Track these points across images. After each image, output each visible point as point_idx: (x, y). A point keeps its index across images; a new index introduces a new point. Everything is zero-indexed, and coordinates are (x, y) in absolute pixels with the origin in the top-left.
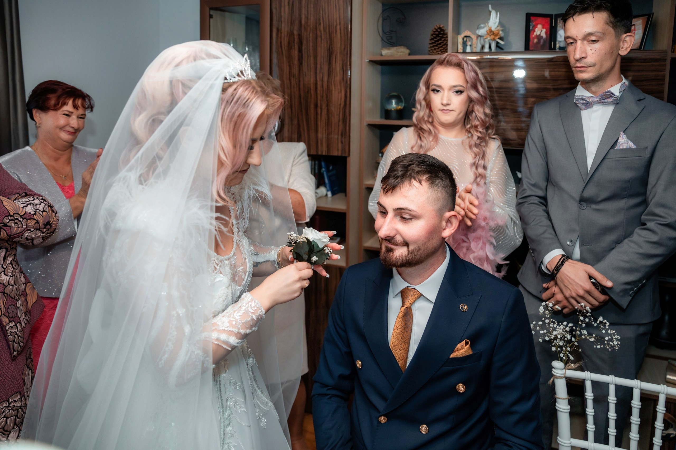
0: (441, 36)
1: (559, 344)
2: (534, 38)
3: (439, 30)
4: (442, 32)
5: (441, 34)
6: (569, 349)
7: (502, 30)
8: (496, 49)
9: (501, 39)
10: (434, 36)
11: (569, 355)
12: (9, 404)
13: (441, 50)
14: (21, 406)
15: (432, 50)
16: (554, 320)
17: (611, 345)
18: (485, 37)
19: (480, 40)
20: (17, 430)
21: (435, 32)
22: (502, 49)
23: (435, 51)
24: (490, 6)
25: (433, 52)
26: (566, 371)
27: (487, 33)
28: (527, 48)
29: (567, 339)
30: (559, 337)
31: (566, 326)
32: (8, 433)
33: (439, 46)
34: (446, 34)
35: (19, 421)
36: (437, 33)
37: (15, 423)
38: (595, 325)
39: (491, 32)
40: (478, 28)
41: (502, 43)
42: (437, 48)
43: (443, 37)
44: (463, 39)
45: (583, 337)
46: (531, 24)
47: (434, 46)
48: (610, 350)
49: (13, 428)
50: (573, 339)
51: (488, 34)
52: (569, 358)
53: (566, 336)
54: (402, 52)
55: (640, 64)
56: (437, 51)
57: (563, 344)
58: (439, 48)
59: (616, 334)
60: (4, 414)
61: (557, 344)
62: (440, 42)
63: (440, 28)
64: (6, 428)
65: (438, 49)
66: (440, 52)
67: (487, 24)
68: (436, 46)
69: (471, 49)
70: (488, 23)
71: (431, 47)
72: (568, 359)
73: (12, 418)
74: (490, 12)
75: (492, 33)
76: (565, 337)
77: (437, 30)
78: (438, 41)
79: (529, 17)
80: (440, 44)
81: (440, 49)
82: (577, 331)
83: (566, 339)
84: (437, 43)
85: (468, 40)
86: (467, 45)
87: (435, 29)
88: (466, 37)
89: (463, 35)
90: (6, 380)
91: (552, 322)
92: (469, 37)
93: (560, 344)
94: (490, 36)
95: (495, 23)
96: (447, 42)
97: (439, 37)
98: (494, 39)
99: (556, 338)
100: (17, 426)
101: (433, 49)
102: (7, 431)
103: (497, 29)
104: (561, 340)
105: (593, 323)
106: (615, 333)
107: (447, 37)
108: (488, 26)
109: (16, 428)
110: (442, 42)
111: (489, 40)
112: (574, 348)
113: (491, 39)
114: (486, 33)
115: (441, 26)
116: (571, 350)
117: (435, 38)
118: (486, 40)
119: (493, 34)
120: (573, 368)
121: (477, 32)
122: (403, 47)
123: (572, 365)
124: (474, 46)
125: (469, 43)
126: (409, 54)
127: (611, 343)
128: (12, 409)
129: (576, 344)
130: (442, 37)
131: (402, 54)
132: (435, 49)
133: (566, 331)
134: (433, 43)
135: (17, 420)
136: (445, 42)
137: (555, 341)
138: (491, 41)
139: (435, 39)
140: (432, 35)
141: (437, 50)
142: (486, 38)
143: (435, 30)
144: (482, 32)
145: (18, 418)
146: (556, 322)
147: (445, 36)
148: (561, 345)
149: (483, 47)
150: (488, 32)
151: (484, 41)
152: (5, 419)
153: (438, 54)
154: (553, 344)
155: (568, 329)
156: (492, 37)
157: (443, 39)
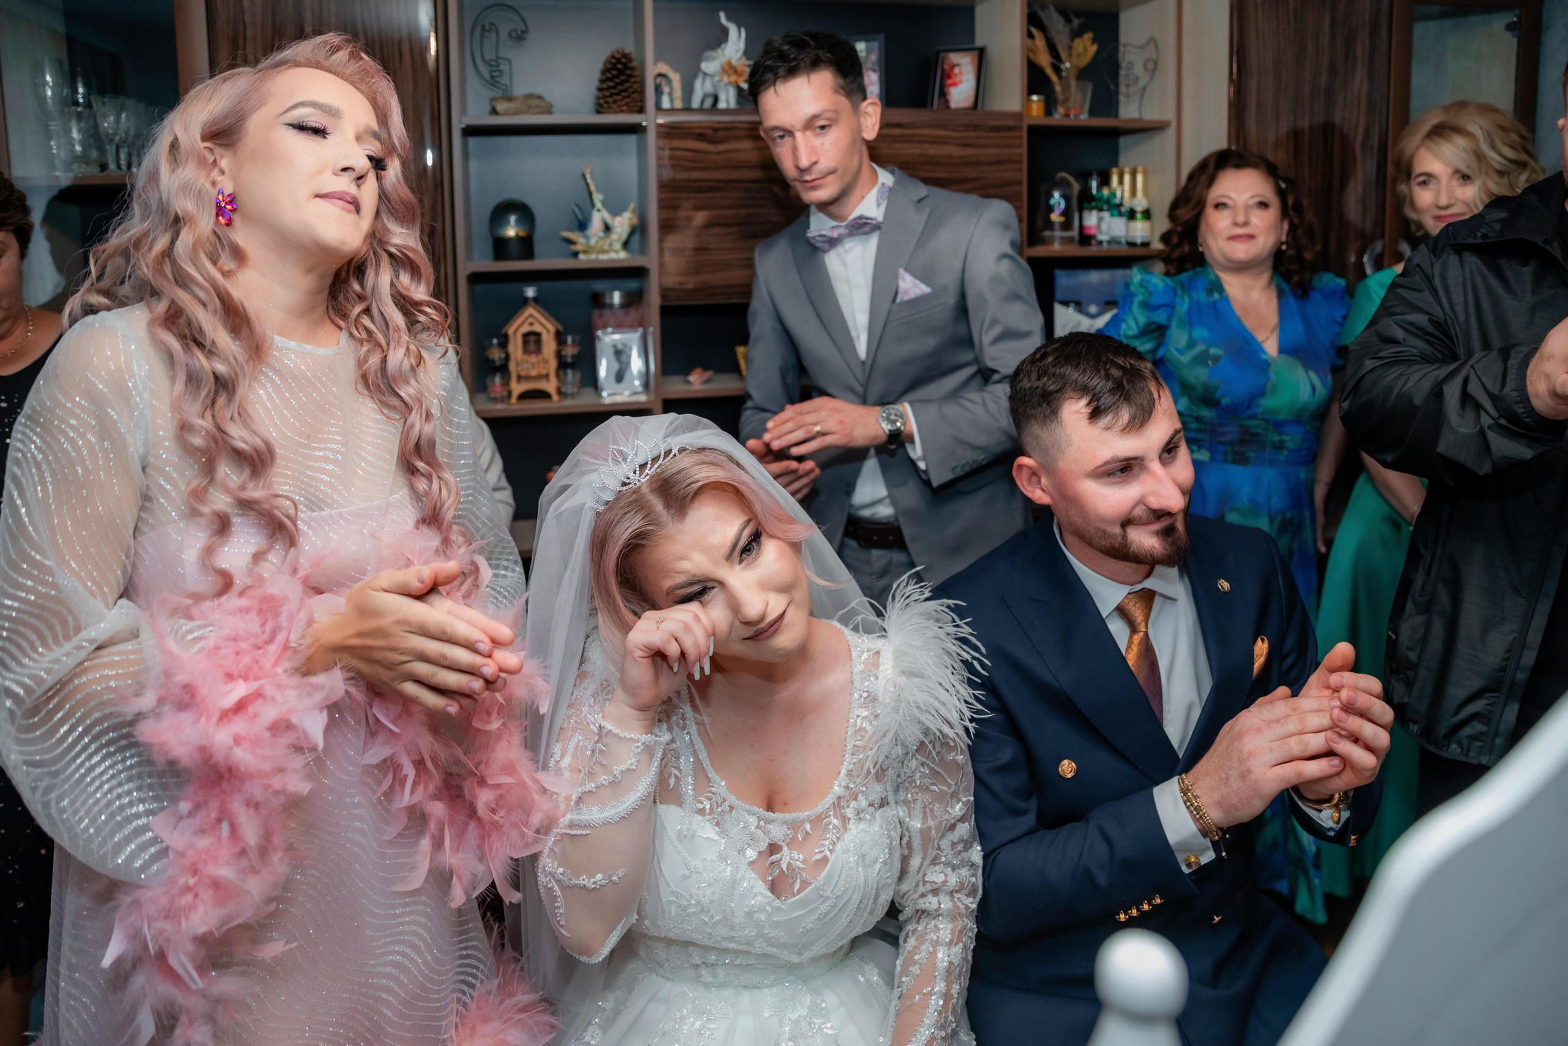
0: (628, 72)
10: (614, 72)
13: (626, 104)
15: (607, 102)
18: (716, 80)
21: (614, 64)
23: (614, 106)
24: (722, 15)
25: (610, 108)
27: (723, 69)
33: (624, 94)
39: (727, 68)
40: (704, 60)
42: (618, 98)
43: (633, 76)
44: (656, 80)
47: (612, 95)
51: (725, 72)
55: (985, 134)
56: (620, 106)
58: (624, 98)
65: (622, 100)
66: (625, 108)
68: (618, 94)
69: (671, 101)
74: (726, 28)
75: (731, 70)
78: (622, 83)
80: (625, 90)
81: (627, 100)
84: (620, 88)
86: (662, 93)
87: (614, 57)
88: (660, 75)
94: (728, 75)
95: (738, 51)
96: (643, 88)
98: (733, 81)
101: (610, 100)
103: (740, 63)
108: (724, 56)
110: (631, 87)
111: (724, 85)
113: (729, 83)
114: (720, 69)
115: (627, 51)
117: (617, 76)
118: (719, 85)
119: (733, 71)
124: (676, 95)
125: (666, 89)
130: (631, 76)
131: (537, 110)
132: (615, 102)
134: (609, 88)
136: (636, 86)
138: (727, 88)
139: (617, 80)
141: (620, 103)
142: (721, 81)
143: (613, 61)
144: (714, 67)
149: (712, 98)
150: (724, 67)
151: (716, 87)
153: (622, 111)
156: (733, 78)
157: (632, 80)
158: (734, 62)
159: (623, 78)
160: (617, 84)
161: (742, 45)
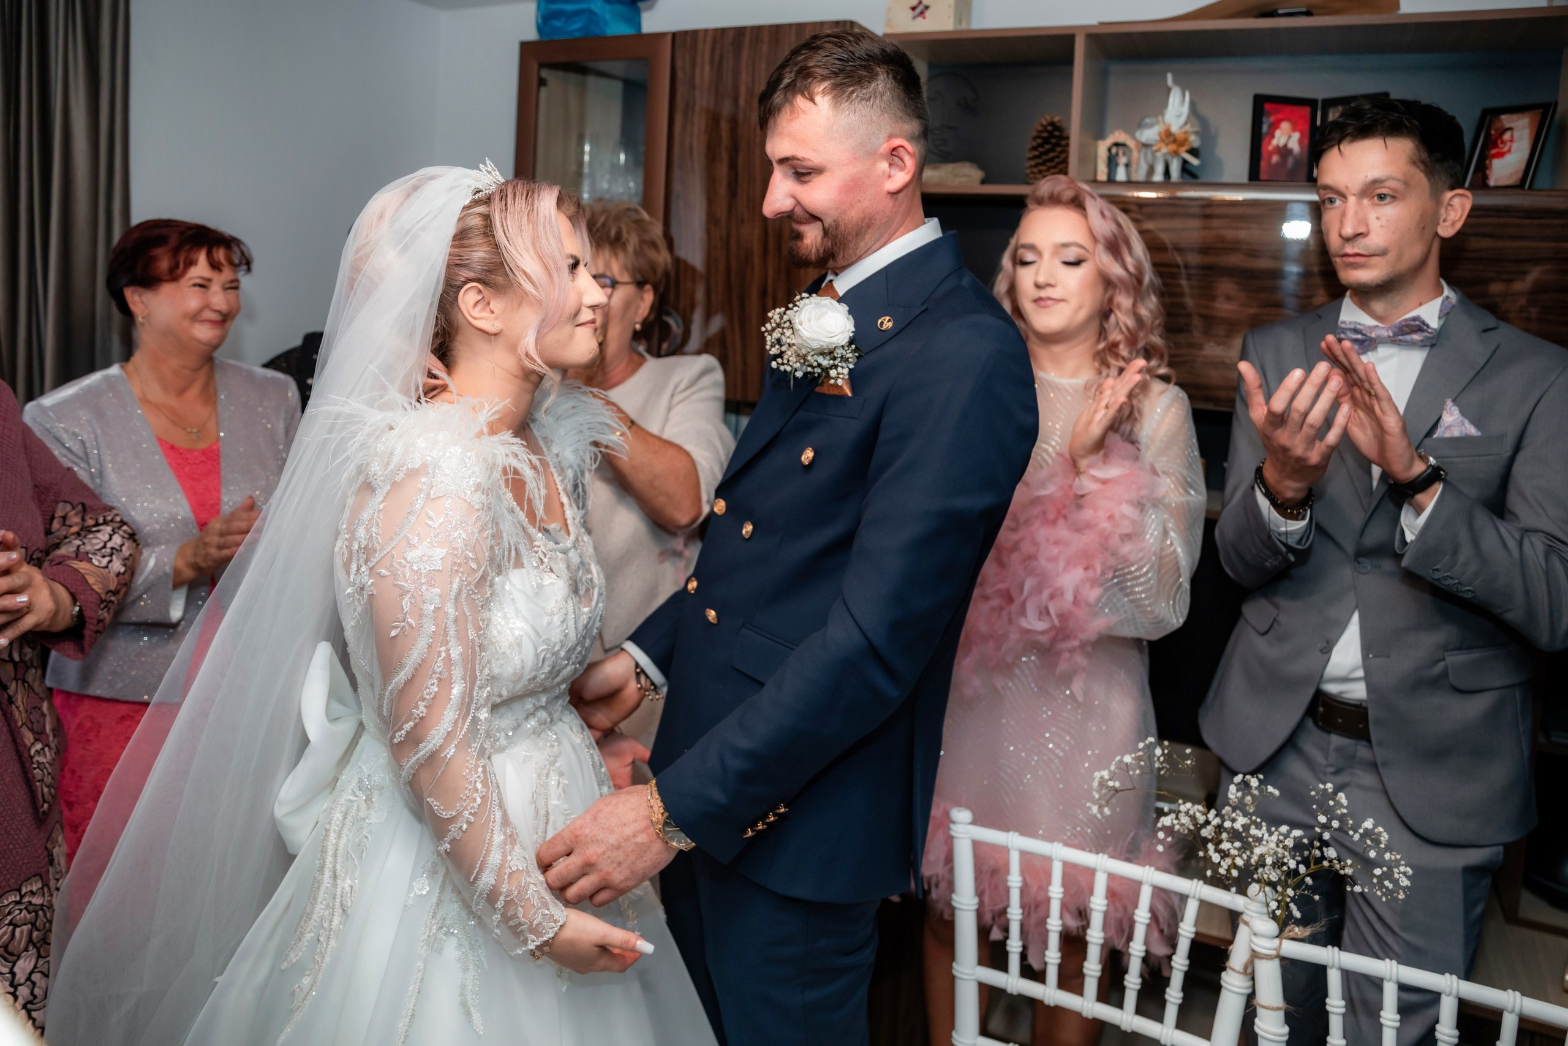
0: (1054, 141)
1: (1268, 878)
2: (1271, 154)
3: (1050, 128)
4: (1057, 133)
5: (1054, 137)
6: (1290, 892)
7: (1196, 133)
8: (1182, 176)
9: (1194, 152)
10: (1039, 141)
11: (1292, 905)
12: (22, 897)
14: (42, 905)
15: (1033, 173)
16: (1259, 820)
17: (1387, 888)
18: (1154, 148)
19: (1146, 155)
20: (33, 954)
21: (1040, 132)
22: (1193, 175)
24: (1170, 77)
26: (1281, 944)
27: (1161, 138)
28: (1255, 176)
29: (1289, 868)
30: (1269, 860)
31: (1287, 836)
32: (15, 958)
33: (1049, 164)
34: (1067, 138)
35: (37, 936)
36: (1045, 135)
37: (30, 940)
38: (1357, 837)
39: (1168, 136)
40: (1140, 126)
41: (1194, 161)
42: (1043, 168)
43: (1059, 145)
44: (1109, 150)
45: (1326, 863)
46: (1264, 119)
47: (1037, 165)
48: (1384, 899)
49: (26, 950)
50: (1302, 869)
51: (1162, 140)
52: (1291, 913)
53: (1285, 860)
54: (965, 175)
55: (1518, 221)
57: (1280, 878)
59: (1403, 862)
60: (9, 918)
61: (1266, 876)
62: (1052, 155)
63: (1052, 124)
64: (11, 948)
67: (1160, 118)
68: (1043, 164)
69: (1128, 173)
70: (1163, 115)
71: (1031, 167)
72: (1290, 915)
73: (25, 928)
74: (1169, 90)
75: (1172, 139)
76: (1284, 864)
77: (1044, 127)
78: (1047, 153)
79: (1262, 105)
80: (1051, 160)
82: (1313, 848)
83: (1285, 868)
84: (1045, 157)
85: (1121, 153)
86: (1117, 165)
87: (1042, 125)
88: (1117, 145)
89: (1109, 141)
90: (17, 846)
91: (1254, 823)
92: (1123, 145)
93: (1271, 876)
94: (1167, 145)
95: (1179, 116)
96: (1067, 157)
97: (1049, 143)
98: (1176, 153)
99: (1261, 863)
100: (35, 946)
101: (1035, 170)
102: (12, 954)
103: (1183, 130)
104: (1274, 868)
105: (1351, 833)
106: (1401, 859)
107: (1068, 145)
108: (1164, 123)
109: (32, 951)
110: (1057, 157)
111: (1165, 155)
112: (1304, 890)
113: (1169, 153)
114: (1157, 138)
115: (1056, 119)
116: (1295, 894)
117: (1040, 145)
118: (1159, 154)
119: (1175, 141)
120: (1300, 937)
121: (1138, 134)
122: (967, 164)
123: (1297, 929)
124: (1134, 166)
125: (1123, 160)
126: (983, 182)
127: (1387, 883)
128: (26, 908)
129: (1309, 880)
130: (1057, 145)
131: (965, 179)
132: (1041, 171)
133: (1285, 847)
134: (1035, 157)
135: (35, 934)
136: (1063, 156)
137: (1260, 870)
138: (1169, 158)
139: (1041, 149)
140: (1035, 138)
142: (1158, 150)
143: (1040, 128)
144: (1150, 134)
145: (38, 930)
146: (1264, 824)
147: (1063, 143)
148: (1274, 880)
149: (1151, 170)
150: (1163, 136)
151: (1154, 157)
152: (11, 927)
154: (1255, 876)
155: (1290, 843)
156: (1173, 147)
157: (1059, 149)
158: (1175, 129)
159: (1047, 147)
160: (1042, 154)
161: (1185, 109)
